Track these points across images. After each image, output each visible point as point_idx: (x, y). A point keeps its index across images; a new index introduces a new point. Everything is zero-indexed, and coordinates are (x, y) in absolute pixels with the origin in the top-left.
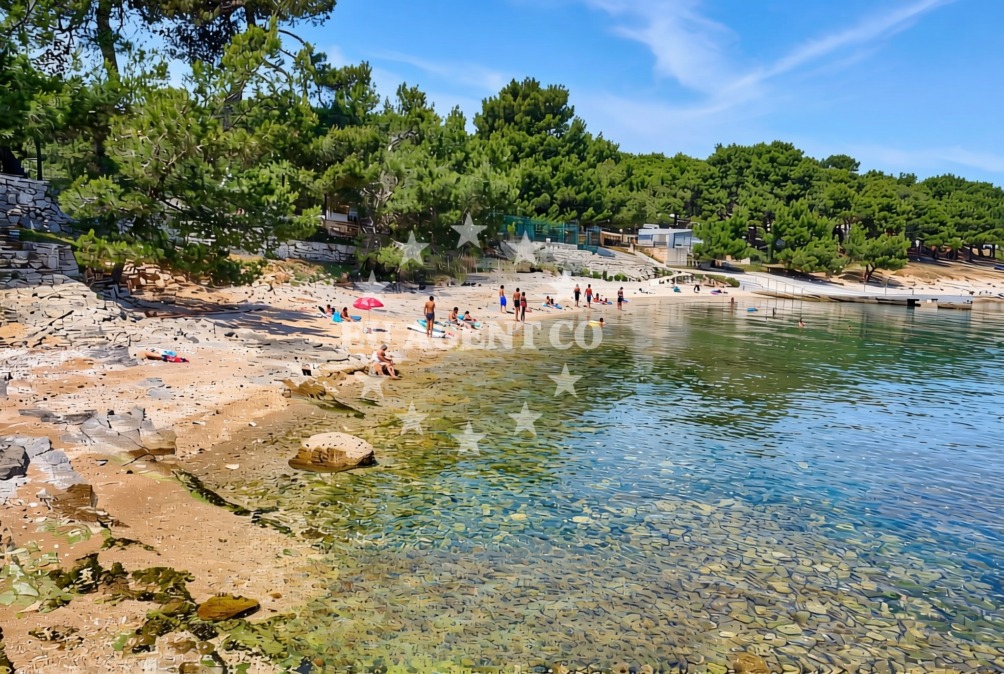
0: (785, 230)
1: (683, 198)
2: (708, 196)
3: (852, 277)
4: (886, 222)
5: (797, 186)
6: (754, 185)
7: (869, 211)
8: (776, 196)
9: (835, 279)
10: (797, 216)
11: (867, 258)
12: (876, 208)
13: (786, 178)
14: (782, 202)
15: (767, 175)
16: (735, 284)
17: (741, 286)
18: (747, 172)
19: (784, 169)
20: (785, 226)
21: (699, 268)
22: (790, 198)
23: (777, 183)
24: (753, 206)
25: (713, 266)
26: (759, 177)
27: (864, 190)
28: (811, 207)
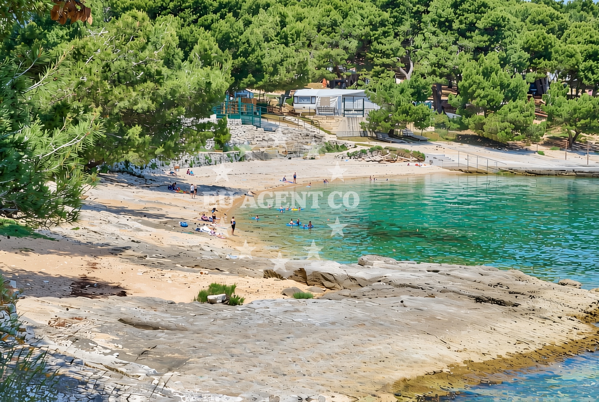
0: (474, 92)
1: (346, 48)
2: (379, 47)
3: (553, 143)
4: (593, 73)
5: (486, 38)
6: (434, 33)
7: (573, 61)
8: (461, 48)
9: (533, 147)
10: (487, 74)
11: (567, 121)
12: (580, 58)
13: (472, 27)
14: (469, 56)
15: (451, 22)
16: (420, 158)
17: (427, 160)
18: (426, 18)
19: (471, 17)
20: (474, 87)
21: (377, 139)
22: (478, 50)
23: (462, 33)
24: (434, 59)
25: (392, 135)
26: (441, 25)
27: (566, 32)
28: (504, 62)
